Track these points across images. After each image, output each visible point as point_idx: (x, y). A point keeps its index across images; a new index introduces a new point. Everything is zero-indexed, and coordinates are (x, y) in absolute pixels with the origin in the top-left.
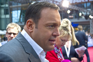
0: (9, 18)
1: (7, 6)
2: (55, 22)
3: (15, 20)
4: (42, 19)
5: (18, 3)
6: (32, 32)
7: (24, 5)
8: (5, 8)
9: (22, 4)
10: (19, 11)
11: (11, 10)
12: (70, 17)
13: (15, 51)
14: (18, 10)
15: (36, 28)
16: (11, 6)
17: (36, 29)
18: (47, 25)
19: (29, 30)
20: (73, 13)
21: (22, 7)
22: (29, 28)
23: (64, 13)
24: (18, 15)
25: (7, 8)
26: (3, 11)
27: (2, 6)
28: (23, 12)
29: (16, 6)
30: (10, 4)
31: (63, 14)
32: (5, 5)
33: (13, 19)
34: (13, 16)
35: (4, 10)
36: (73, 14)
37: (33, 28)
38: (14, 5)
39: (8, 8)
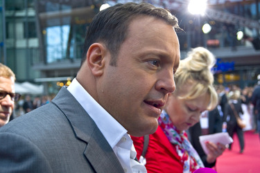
0: (38, 49)
1: (32, 13)
2: (163, 51)
3: (53, 52)
4: (130, 41)
5: (63, 6)
6: (101, 75)
7: (79, 11)
8: (25, 20)
9: (74, 7)
10: (66, 29)
11: (44, 25)
12: (210, 42)
13: (46, 130)
14: (61, 25)
15: (113, 64)
16: (42, 15)
17: (113, 68)
18: (143, 58)
19: (93, 69)
20: (218, 33)
21: (73, 16)
22: (93, 66)
23: (194, 33)
24: (62, 39)
25: (31, 20)
26: (20, 28)
27: (19, 14)
28: (78, 32)
29: (57, 13)
30: (41, 9)
31: (191, 36)
32: (27, 12)
33: (50, 50)
34: (50, 41)
35: (24, 24)
36: (218, 36)
37: (104, 67)
38: (52, 10)
39: (36, 20)
